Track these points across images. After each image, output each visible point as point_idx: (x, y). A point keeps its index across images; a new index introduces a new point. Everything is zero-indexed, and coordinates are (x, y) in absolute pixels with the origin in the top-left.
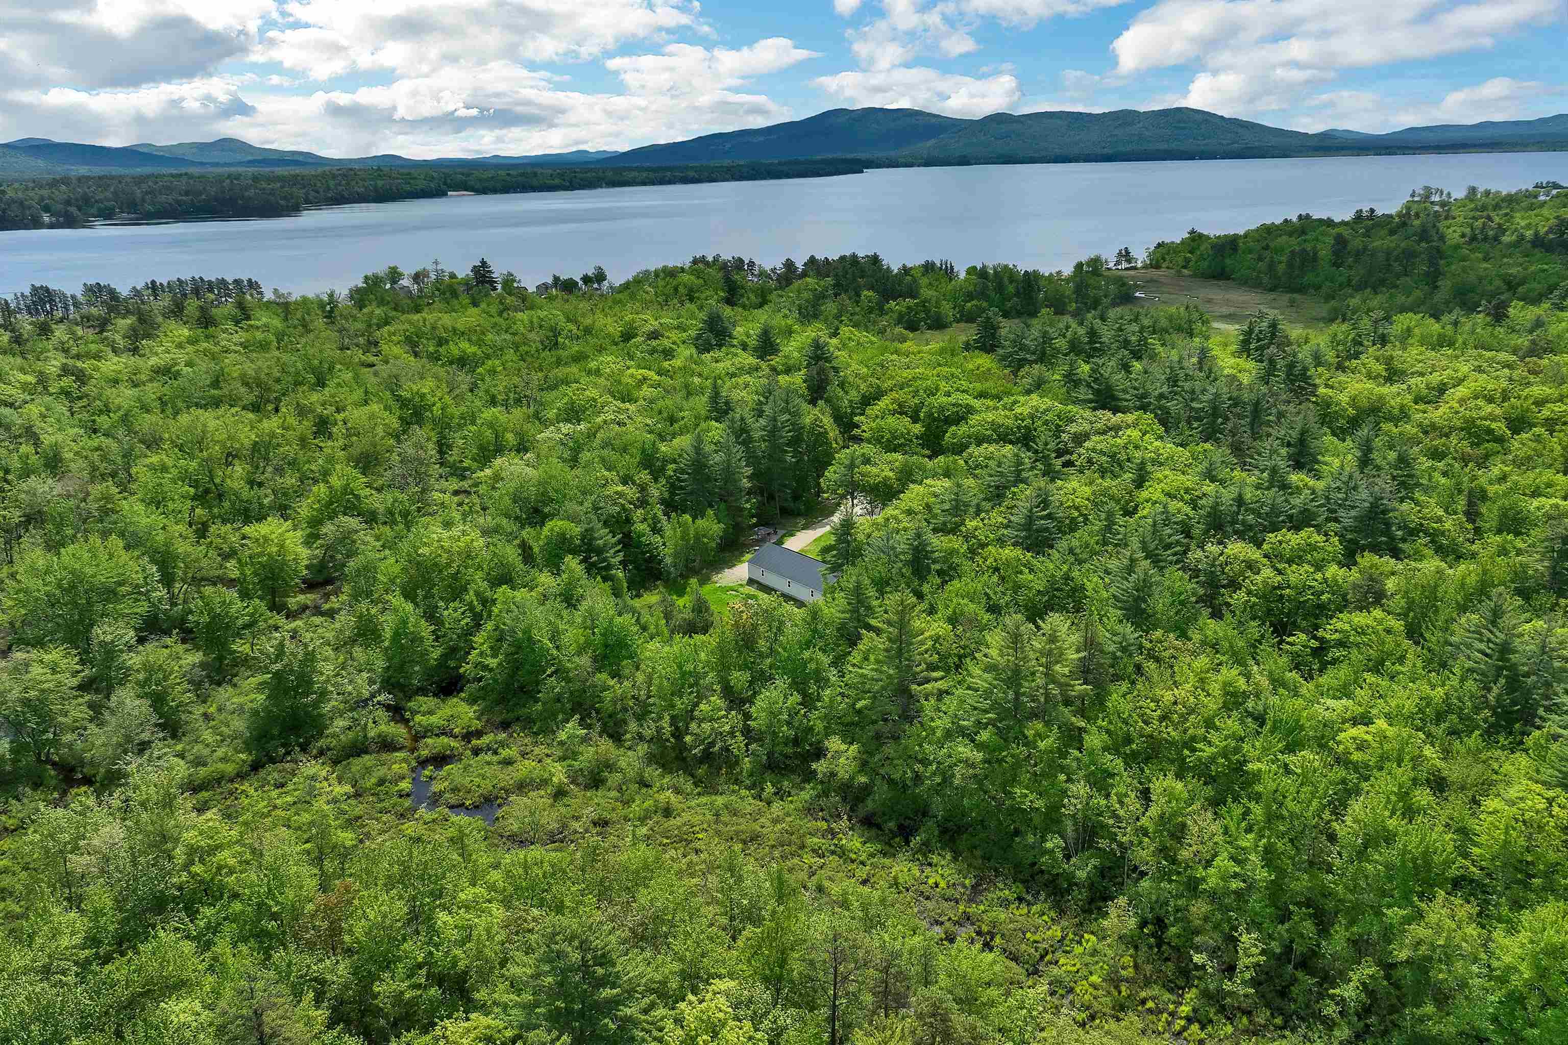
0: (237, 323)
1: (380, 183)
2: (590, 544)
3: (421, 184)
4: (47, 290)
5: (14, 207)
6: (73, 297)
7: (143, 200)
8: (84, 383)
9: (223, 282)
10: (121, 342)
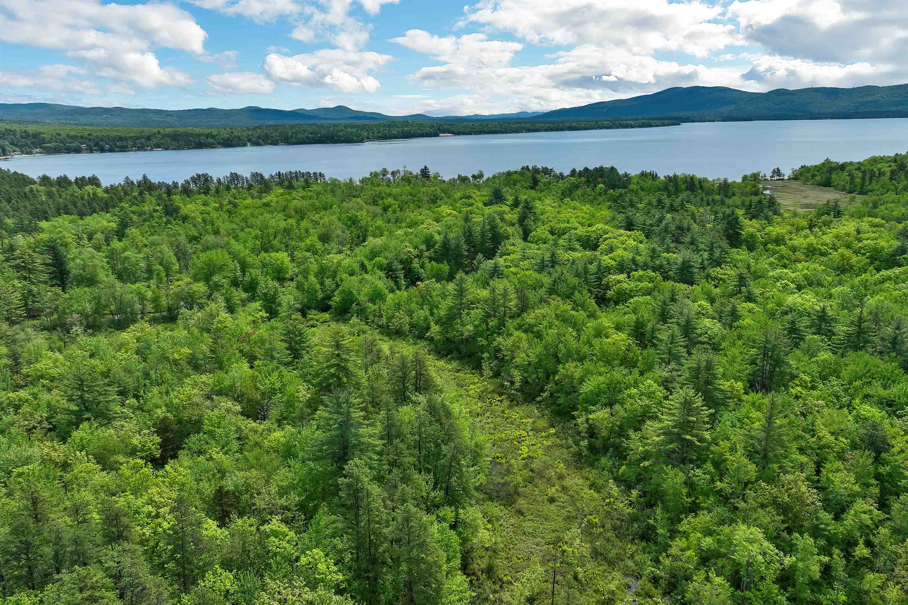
0: (304, 189)
1: (405, 129)
2: (390, 267)
3: (427, 130)
4: (236, 174)
5: (236, 139)
6: (246, 178)
7: (292, 136)
8: (236, 208)
9: (309, 173)
10: (256, 194)
